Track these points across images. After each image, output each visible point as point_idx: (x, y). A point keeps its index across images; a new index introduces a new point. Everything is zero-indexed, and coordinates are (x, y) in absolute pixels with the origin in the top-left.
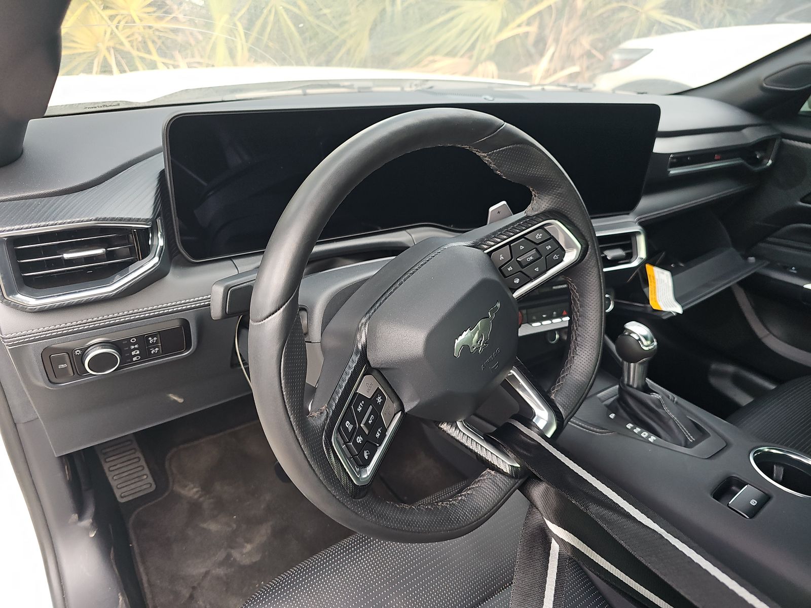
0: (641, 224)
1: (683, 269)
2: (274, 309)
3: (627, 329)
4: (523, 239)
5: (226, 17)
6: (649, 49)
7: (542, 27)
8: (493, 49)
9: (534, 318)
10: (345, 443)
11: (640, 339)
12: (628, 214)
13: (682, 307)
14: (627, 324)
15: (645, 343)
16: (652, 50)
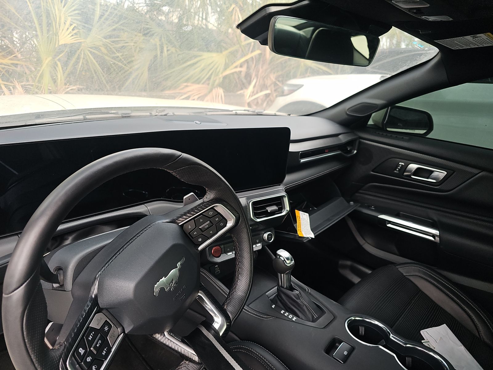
0: (286, 191)
1: (316, 211)
2: (18, 286)
3: (278, 254)
4: (202, 215)
5: (50, 59)
6: (301, 85)
7: (248, 68)
8: (221, 79)
9: (228, 250)
10: (78, 363)
11: (284, 260)
12: (280, 185)
13: (314, 234)
14: (278, 251)
15: (288, 262)
16: (303, 86)
